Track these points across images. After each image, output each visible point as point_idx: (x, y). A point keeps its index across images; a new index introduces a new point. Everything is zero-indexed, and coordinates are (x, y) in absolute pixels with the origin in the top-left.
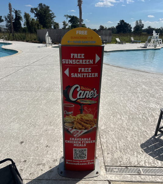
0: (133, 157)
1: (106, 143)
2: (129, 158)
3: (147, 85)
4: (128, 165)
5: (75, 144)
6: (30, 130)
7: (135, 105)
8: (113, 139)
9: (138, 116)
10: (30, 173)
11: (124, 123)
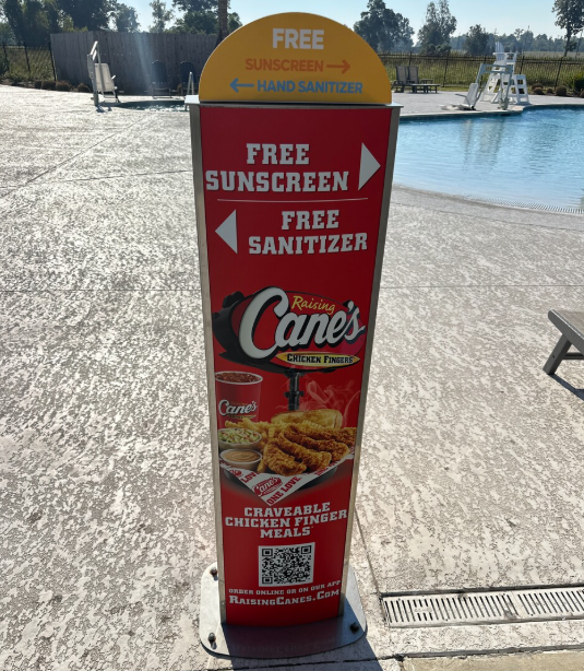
0: (480, 549)
1: (371, 497)
2: (464, 556)
3: (494, 255)
4: (467, 586)
5: (266, 530)
6: (64, 460)
7: (458, 337)
8: (395, 482)
9: (475, 383)
10: (81, 650)
11: (429, 411)
